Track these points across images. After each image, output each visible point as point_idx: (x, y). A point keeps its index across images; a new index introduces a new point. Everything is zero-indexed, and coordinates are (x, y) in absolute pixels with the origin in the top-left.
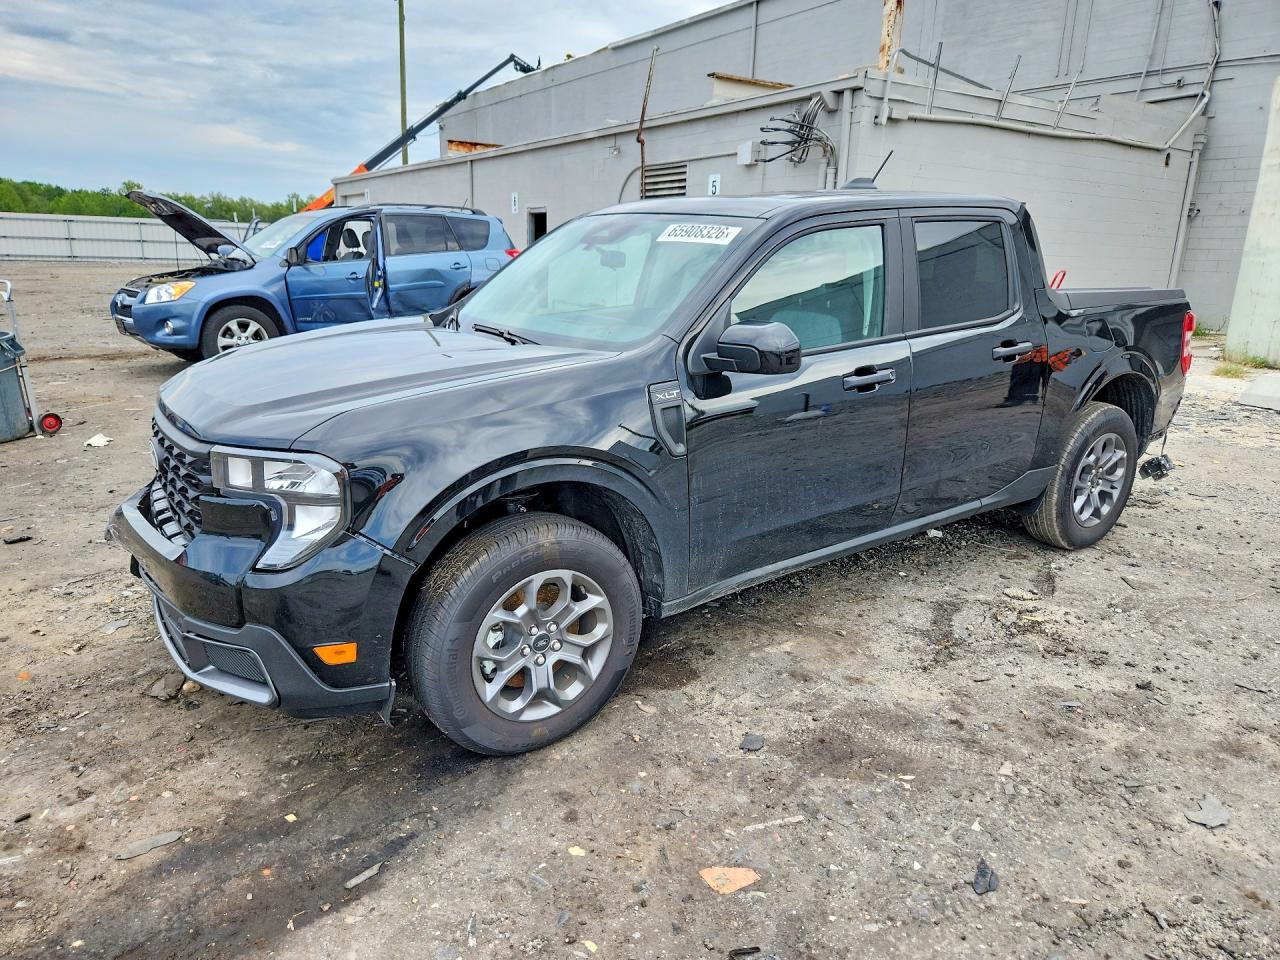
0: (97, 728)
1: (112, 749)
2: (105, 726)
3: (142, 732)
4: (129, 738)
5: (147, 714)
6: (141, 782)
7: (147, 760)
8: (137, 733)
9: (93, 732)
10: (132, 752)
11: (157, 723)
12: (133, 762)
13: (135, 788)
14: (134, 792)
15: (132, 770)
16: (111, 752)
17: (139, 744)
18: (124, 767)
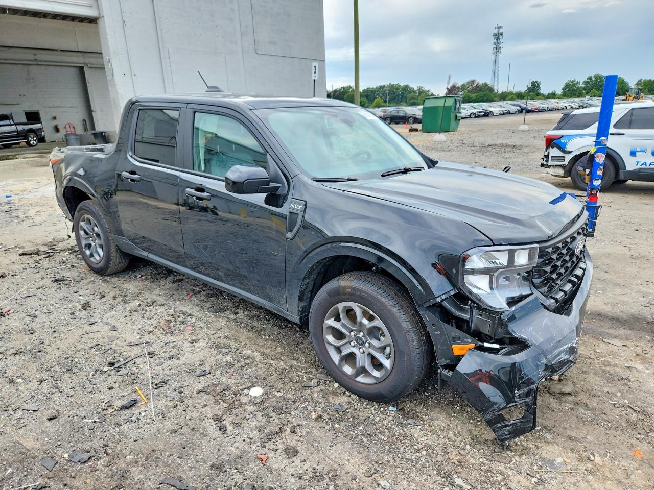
0: (610, 392)
1: (608, 379)
2: (606, 390)
3: (590, 378)
4: (598, 379)
5: (583, 383)
6: (605, 360)
7: (597, 366)
8: (593, 378)
9: (612, 391)
10: (600, 372)
11: (581, 377)
12: (603, 368)
13: (609, 360)
14: (610, 359)
15: (605, 366)
16: (610, 378)
17: (595, 374)
18: (608, 368)
